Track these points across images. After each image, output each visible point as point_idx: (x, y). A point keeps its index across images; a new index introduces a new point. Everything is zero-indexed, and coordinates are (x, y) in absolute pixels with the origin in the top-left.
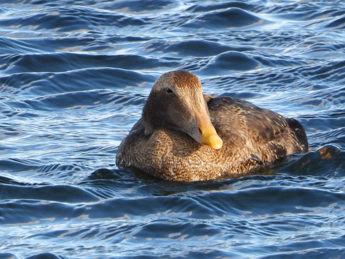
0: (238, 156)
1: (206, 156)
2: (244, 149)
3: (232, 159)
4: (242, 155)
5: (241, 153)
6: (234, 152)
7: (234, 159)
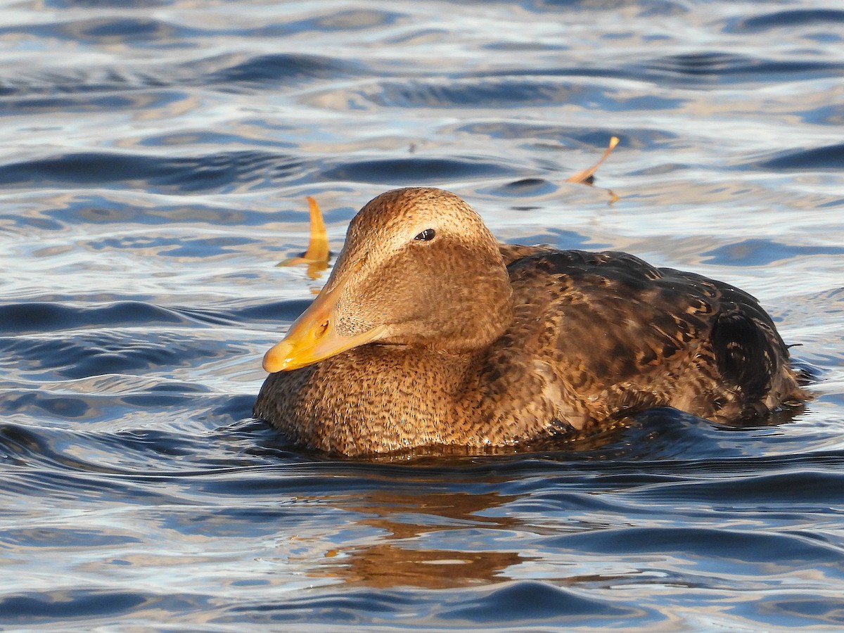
0: (510, 422)
1: (413, 421)
2: (532, 406)
3: (490, 430)
4: (523, 422)
5: (519, 416)
6: (498, 413)
7: (494, 430)
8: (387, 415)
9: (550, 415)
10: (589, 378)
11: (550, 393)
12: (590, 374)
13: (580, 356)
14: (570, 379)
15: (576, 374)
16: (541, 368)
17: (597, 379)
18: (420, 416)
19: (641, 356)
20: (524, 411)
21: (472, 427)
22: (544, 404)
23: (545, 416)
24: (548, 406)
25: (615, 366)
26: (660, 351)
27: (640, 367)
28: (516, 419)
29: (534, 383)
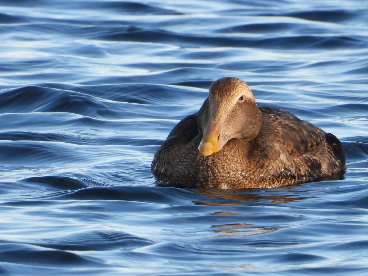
8: (225, 164)
9: (283, 166)
10: (294, 152)
11: (283, 157)
12: (295, 150)
13: (290, 142)
14: (288, 151)
15: (290, 150)
16: (278, 147)
17: (297, 152)
18: (238, 165)
19: (309, 145)
20: (275, 163)
21: (256, 170)
22: (281, 161)
23: (282, 166)
24: (283, 162)
25: (302, 148)
26: (315, 144)
27: (309, 149)
28: (272, 167)
29: (276, 152)
